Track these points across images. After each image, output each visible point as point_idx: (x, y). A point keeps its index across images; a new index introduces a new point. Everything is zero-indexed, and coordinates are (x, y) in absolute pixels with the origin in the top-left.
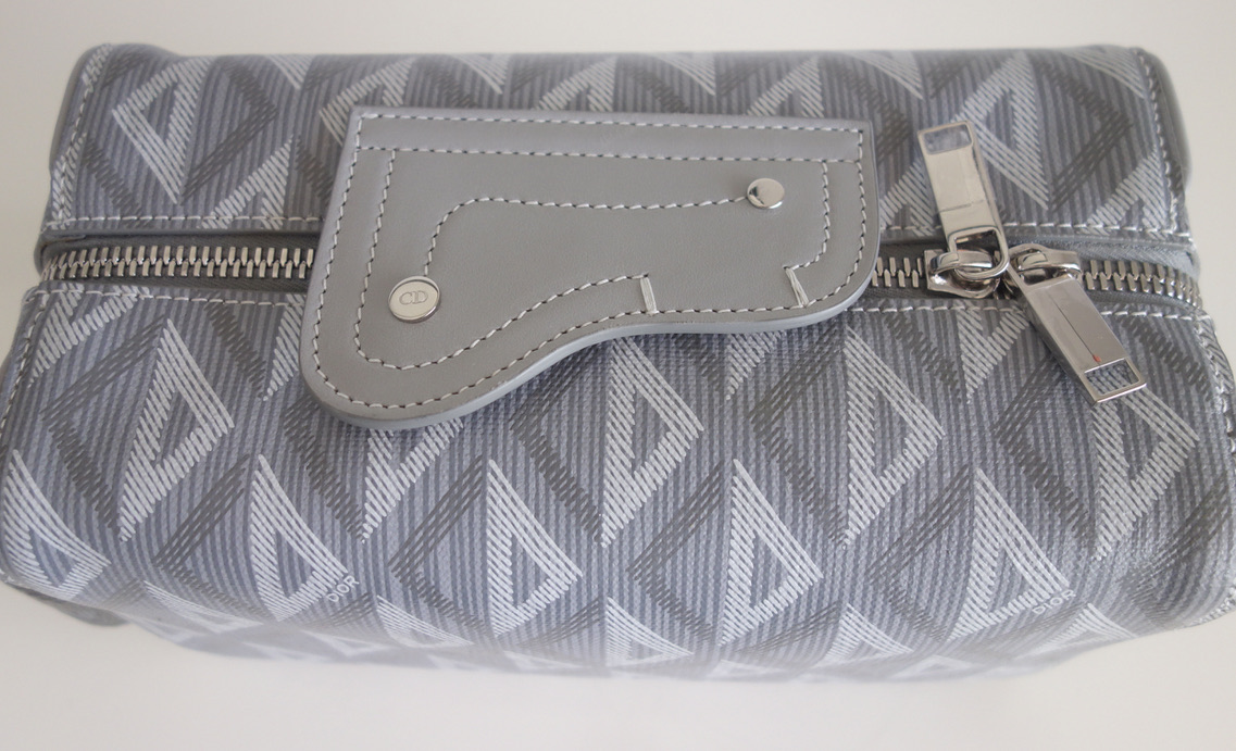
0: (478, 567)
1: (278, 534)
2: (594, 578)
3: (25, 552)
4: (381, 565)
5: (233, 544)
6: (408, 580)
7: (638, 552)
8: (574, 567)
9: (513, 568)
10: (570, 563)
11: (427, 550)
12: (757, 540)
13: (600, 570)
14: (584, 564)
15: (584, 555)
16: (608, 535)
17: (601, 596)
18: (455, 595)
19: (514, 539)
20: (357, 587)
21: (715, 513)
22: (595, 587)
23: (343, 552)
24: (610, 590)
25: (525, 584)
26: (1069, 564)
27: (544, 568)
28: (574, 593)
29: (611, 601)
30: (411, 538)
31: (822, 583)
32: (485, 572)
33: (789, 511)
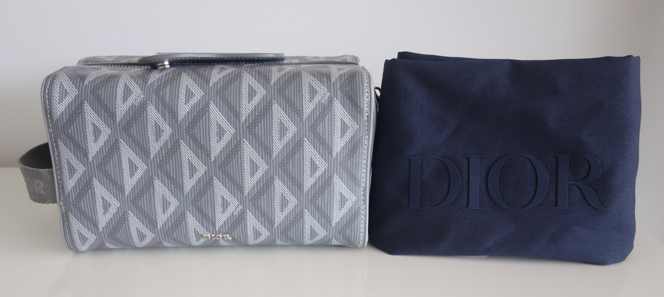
0: (177, 92)
1: (126, 83)
2: (207, 95)
3: (57, 87)
4: (151, 91)
5: (113, 85)
6: (158, 96)
7: (219, 88)
8: (202, 92)
9: (186, 92)
10: (201, 91)
11: (164, 88)
12: (249, 84)
13: (209, 93)
14: (205, 91)
15: (205, 89)
16: (211, 84)
17: (209, 101)
18: (170, 100)
19: (187, 85)
20: (144, 98)
21: (239, 79)
22: (207, 98)
23: (142, 88)
24: (211, 99)
25: (189, 97)
26: (326, 84)
27: (194, 92)
28: (201, 100)
29: (211, 102)
30: (160, 85)
31: (266, 94)
32: (178, 93)
33: (257, 78)
